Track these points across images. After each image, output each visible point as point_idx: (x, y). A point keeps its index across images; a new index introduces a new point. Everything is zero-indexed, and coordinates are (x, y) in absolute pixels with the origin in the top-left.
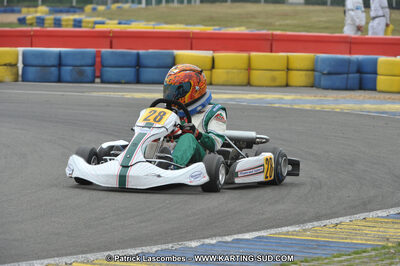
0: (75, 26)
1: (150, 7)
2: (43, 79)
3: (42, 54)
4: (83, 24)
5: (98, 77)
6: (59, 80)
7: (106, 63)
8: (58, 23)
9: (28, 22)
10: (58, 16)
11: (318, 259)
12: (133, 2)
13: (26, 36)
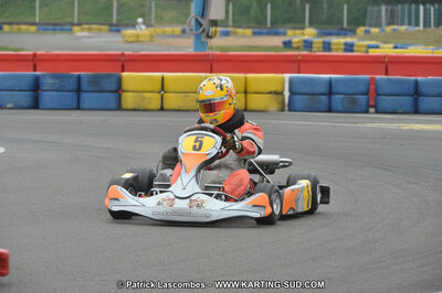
0: (346, 50)
1: (429, 29)
2: (312, 109)
3: (311, 81)
4: (355, 48)
5: (372, 107)
6: (330, 111)
7: (381, 91)
8: (327, 46)
9: (294, 45)
10: (328, 39)
12: (409, 24)
13: (293, 61)
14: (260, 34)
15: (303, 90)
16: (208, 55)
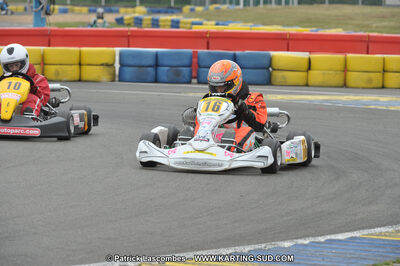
0: (172, 26)
1: (248, 8)
2: (140, 79)
3: (140, 54)
4: (181, 25)
5: (195, 78)
6: (156, 81)
7: (203, 64)
8: (155, 23)
9: (126, 22)
10: (156, 16)
12: (231, 3)
13: (123, 36)
15: (132, 63)
16: (47, 30)
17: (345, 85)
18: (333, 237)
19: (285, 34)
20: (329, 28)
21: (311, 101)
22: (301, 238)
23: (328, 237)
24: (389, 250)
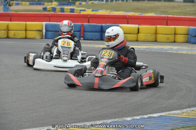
0: (71, 12)
1: (108, 3)
3: (55, 25)
4: (75, 11)
5: (82, 37)
7: (86, 30)
8: (62, 10)
9: (48, 9)
10: (63, 7)
11: (189, 127)
13: (47, 17)
14: (33, 4)
15: (51, 30)
16: (10, 14)
17: (156, 41)
18: (151, 115)
19: (126, 16)
20: (148, 13)
21: (139, 49)
22: (136, 116)
23: (149, 115)
24: (179, 122)
